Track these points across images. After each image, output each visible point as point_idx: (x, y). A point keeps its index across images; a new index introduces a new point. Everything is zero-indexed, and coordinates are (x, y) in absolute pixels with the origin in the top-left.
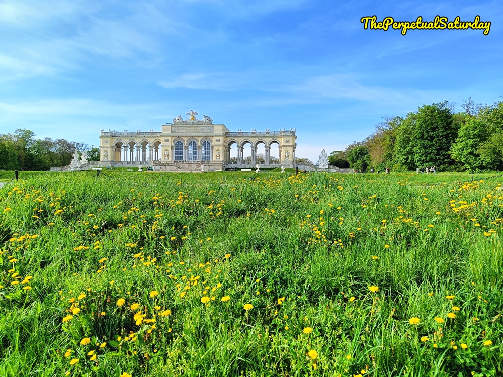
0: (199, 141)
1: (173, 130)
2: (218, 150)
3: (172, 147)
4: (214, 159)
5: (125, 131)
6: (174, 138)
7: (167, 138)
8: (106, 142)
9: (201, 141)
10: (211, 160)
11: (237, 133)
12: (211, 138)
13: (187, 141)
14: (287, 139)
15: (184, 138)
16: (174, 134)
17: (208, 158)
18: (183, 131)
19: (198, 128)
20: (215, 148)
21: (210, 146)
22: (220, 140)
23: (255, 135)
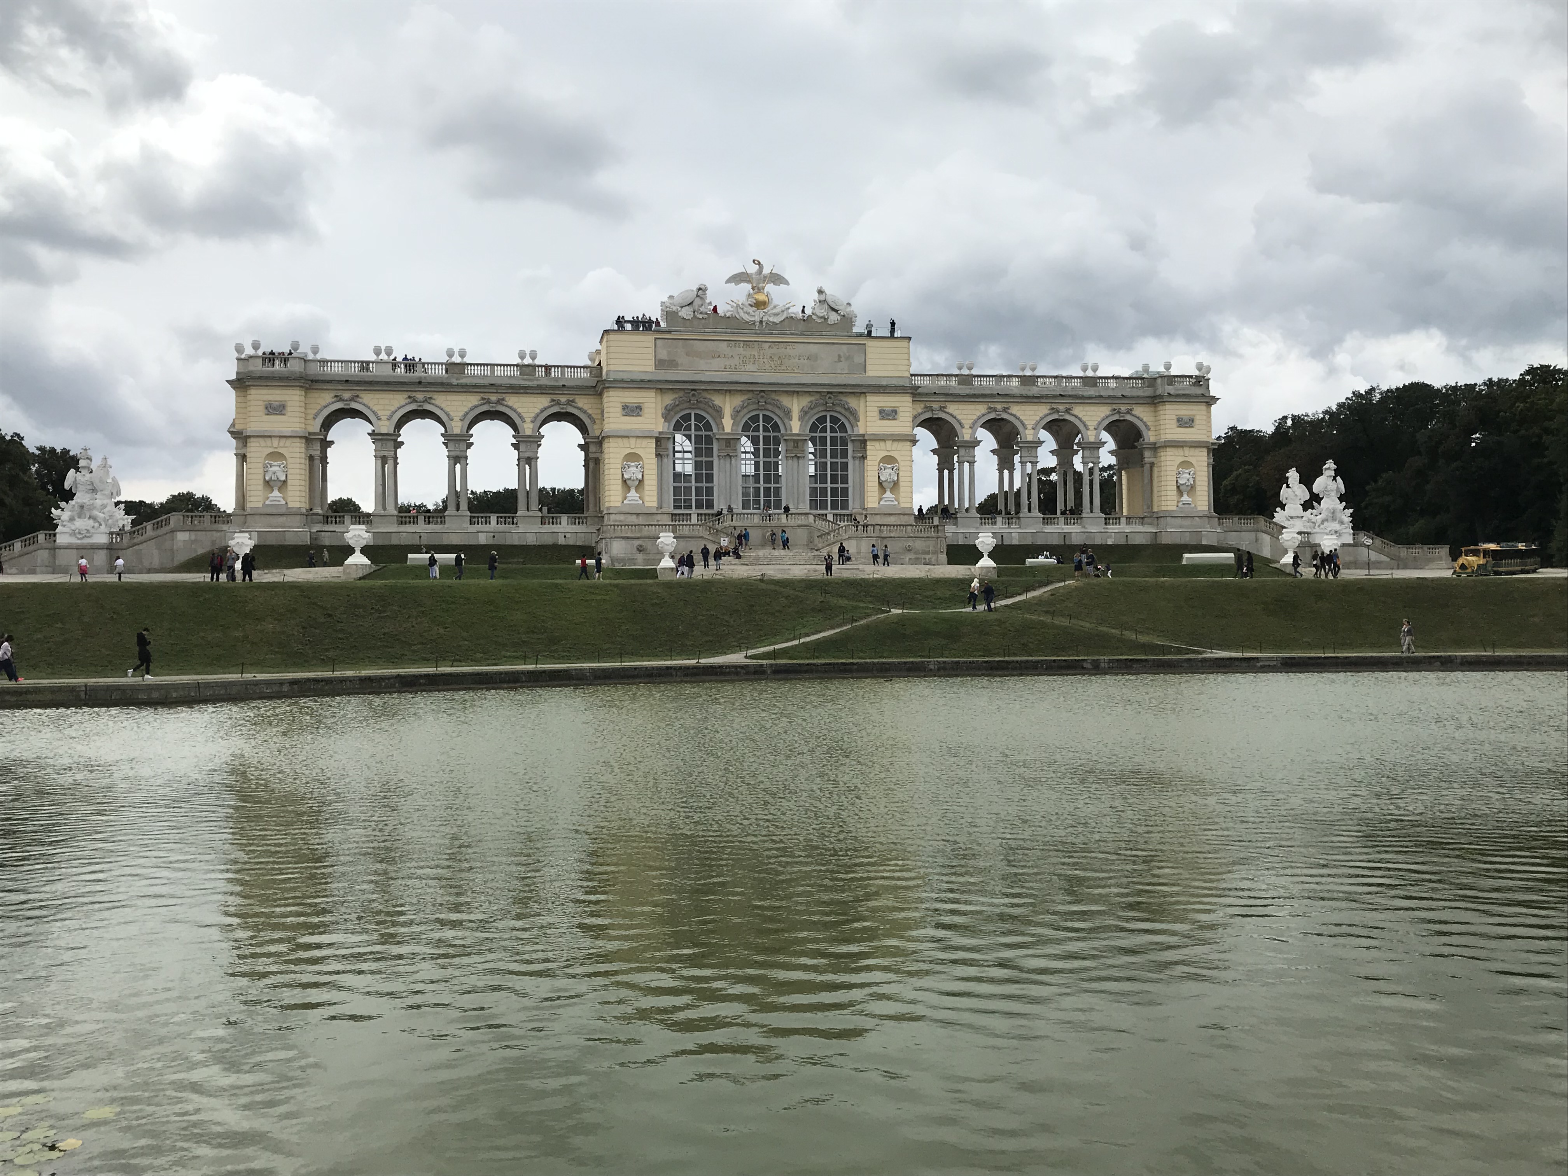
0: (795, 414)
1: (663, 355)
2: (889, 460)
3: (658, 440)
4: (872, 501)
5: (377, 351)
6: (669, 399)
7: (632, 397)
8: (276, 409)
9: (804, 413)
10: (853, 507)
11: (953, 382)
12: (852, 402)
13: (736, 413)
14: (1185, 410)
15: (718, 400)
16: (671, 375)
17: (840, 498)
18: (716, 364)
19: (789, 351)
20: (875, 452)
21: (844, 442)
22: (895, 412)
23: (1034, 391)
